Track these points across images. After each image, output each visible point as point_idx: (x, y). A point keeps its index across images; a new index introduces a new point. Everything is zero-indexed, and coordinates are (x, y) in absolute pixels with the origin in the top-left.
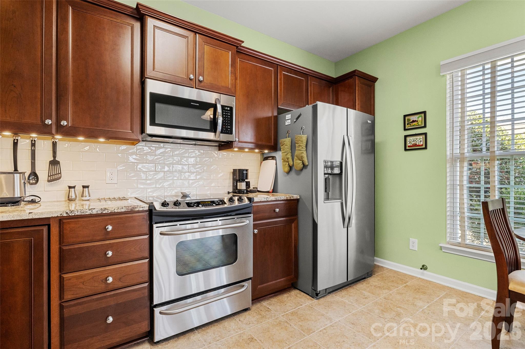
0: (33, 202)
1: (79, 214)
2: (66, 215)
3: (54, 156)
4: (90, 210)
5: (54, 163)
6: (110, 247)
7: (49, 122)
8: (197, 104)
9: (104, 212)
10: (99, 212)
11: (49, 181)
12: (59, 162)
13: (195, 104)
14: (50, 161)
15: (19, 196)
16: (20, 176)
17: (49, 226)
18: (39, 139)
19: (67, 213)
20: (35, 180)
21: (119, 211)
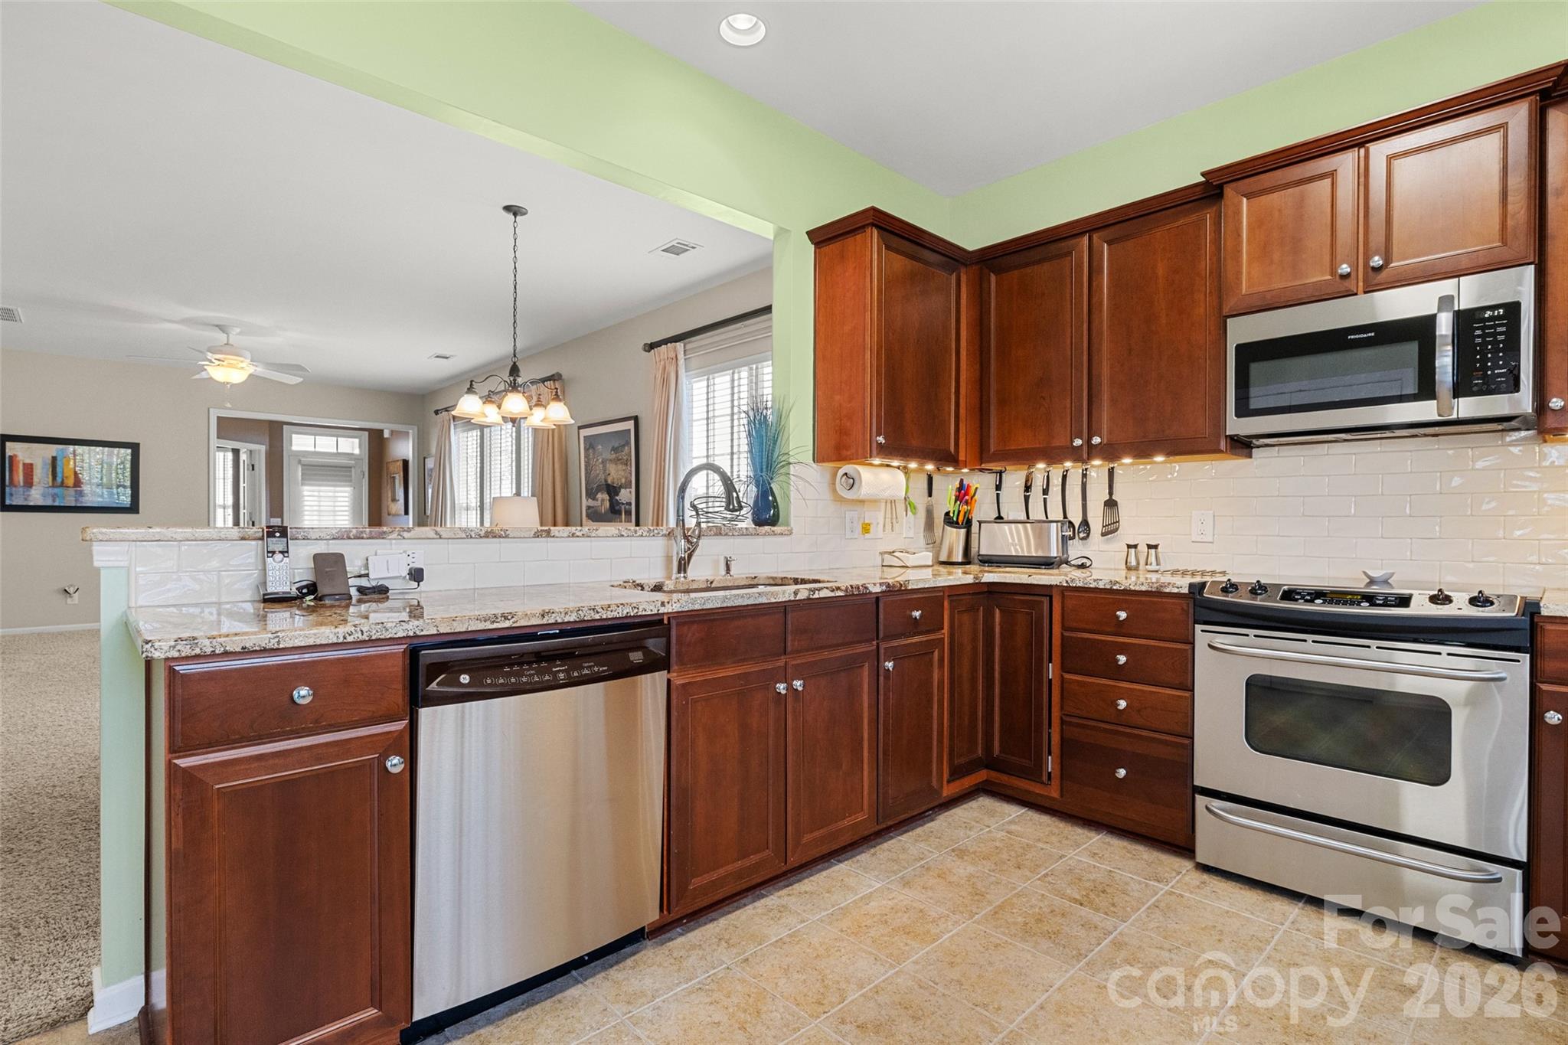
0: (1082, 566)
1: (1081, 585)
2: (1065, 585)
3: (1111, 493)
4: (1095, 580)
5: (1111, 504)
6: (1123, 649)
7: (1078, 442)
8: (1370, 335)
9: (1115, 587)
10: (1108, 587)
11: (1103, 535)
12: (1116, 502)
13: (1362, 336)
14: (1105, 502)
15: (1055, 555)
16: (1057, 525)
17: (1051, 597)
18: (1073, 467)
19: (1067, 582)
20: (1084, 533)
21: (1137, 588)
